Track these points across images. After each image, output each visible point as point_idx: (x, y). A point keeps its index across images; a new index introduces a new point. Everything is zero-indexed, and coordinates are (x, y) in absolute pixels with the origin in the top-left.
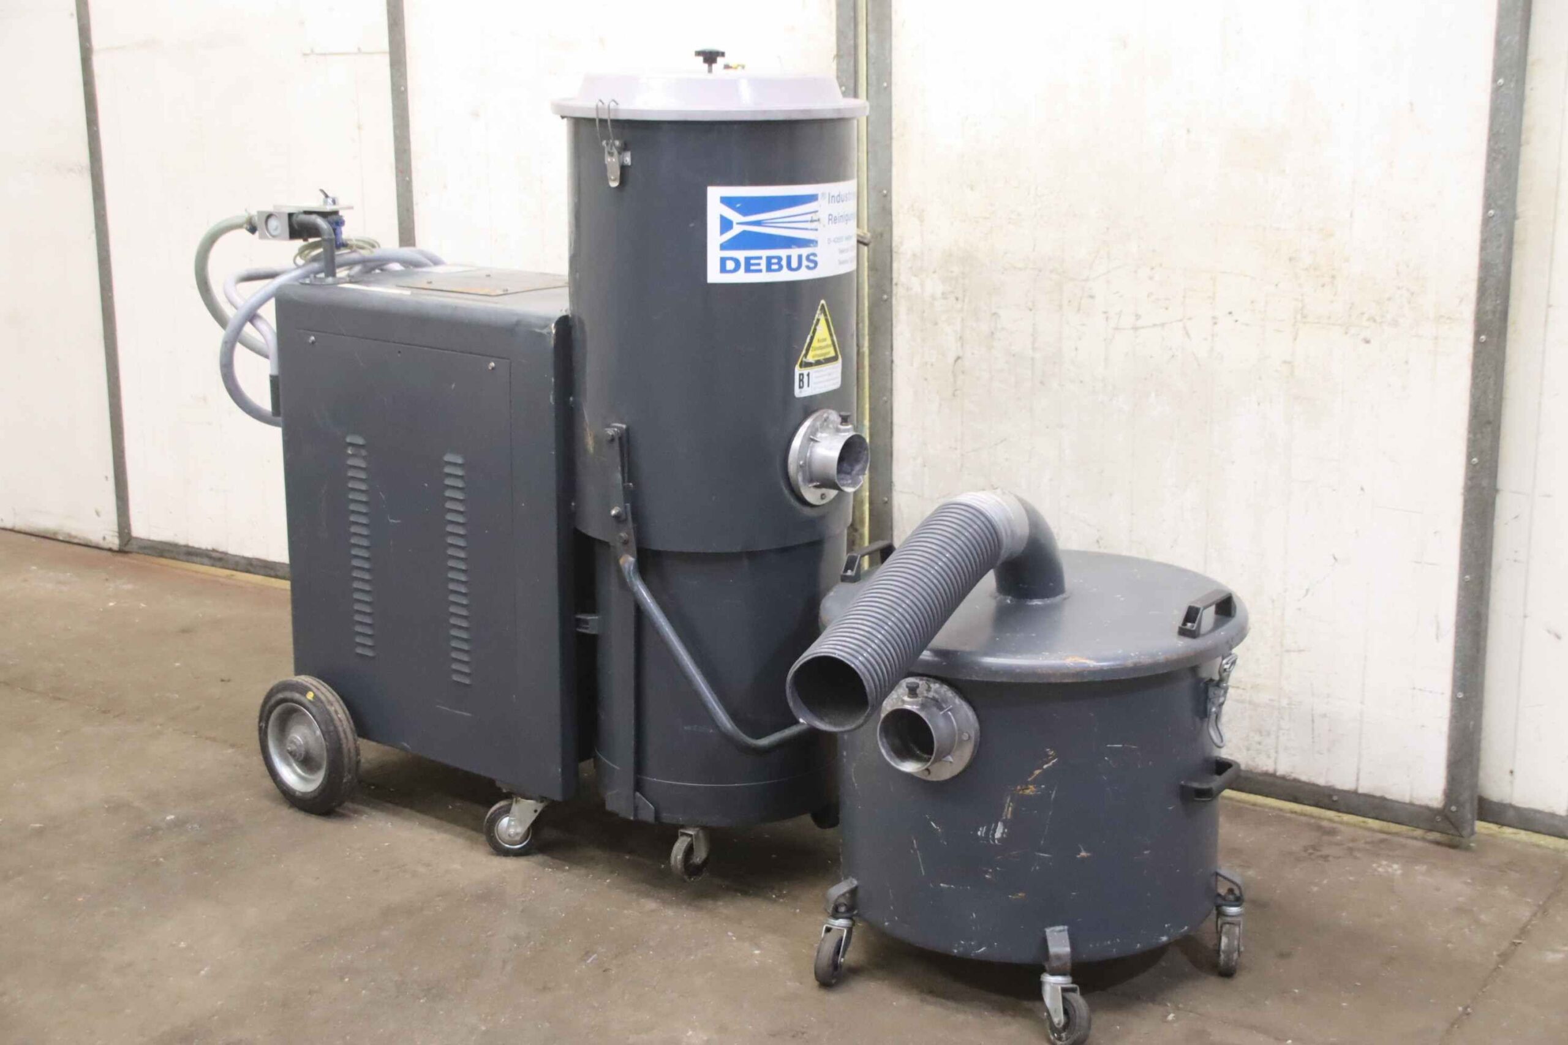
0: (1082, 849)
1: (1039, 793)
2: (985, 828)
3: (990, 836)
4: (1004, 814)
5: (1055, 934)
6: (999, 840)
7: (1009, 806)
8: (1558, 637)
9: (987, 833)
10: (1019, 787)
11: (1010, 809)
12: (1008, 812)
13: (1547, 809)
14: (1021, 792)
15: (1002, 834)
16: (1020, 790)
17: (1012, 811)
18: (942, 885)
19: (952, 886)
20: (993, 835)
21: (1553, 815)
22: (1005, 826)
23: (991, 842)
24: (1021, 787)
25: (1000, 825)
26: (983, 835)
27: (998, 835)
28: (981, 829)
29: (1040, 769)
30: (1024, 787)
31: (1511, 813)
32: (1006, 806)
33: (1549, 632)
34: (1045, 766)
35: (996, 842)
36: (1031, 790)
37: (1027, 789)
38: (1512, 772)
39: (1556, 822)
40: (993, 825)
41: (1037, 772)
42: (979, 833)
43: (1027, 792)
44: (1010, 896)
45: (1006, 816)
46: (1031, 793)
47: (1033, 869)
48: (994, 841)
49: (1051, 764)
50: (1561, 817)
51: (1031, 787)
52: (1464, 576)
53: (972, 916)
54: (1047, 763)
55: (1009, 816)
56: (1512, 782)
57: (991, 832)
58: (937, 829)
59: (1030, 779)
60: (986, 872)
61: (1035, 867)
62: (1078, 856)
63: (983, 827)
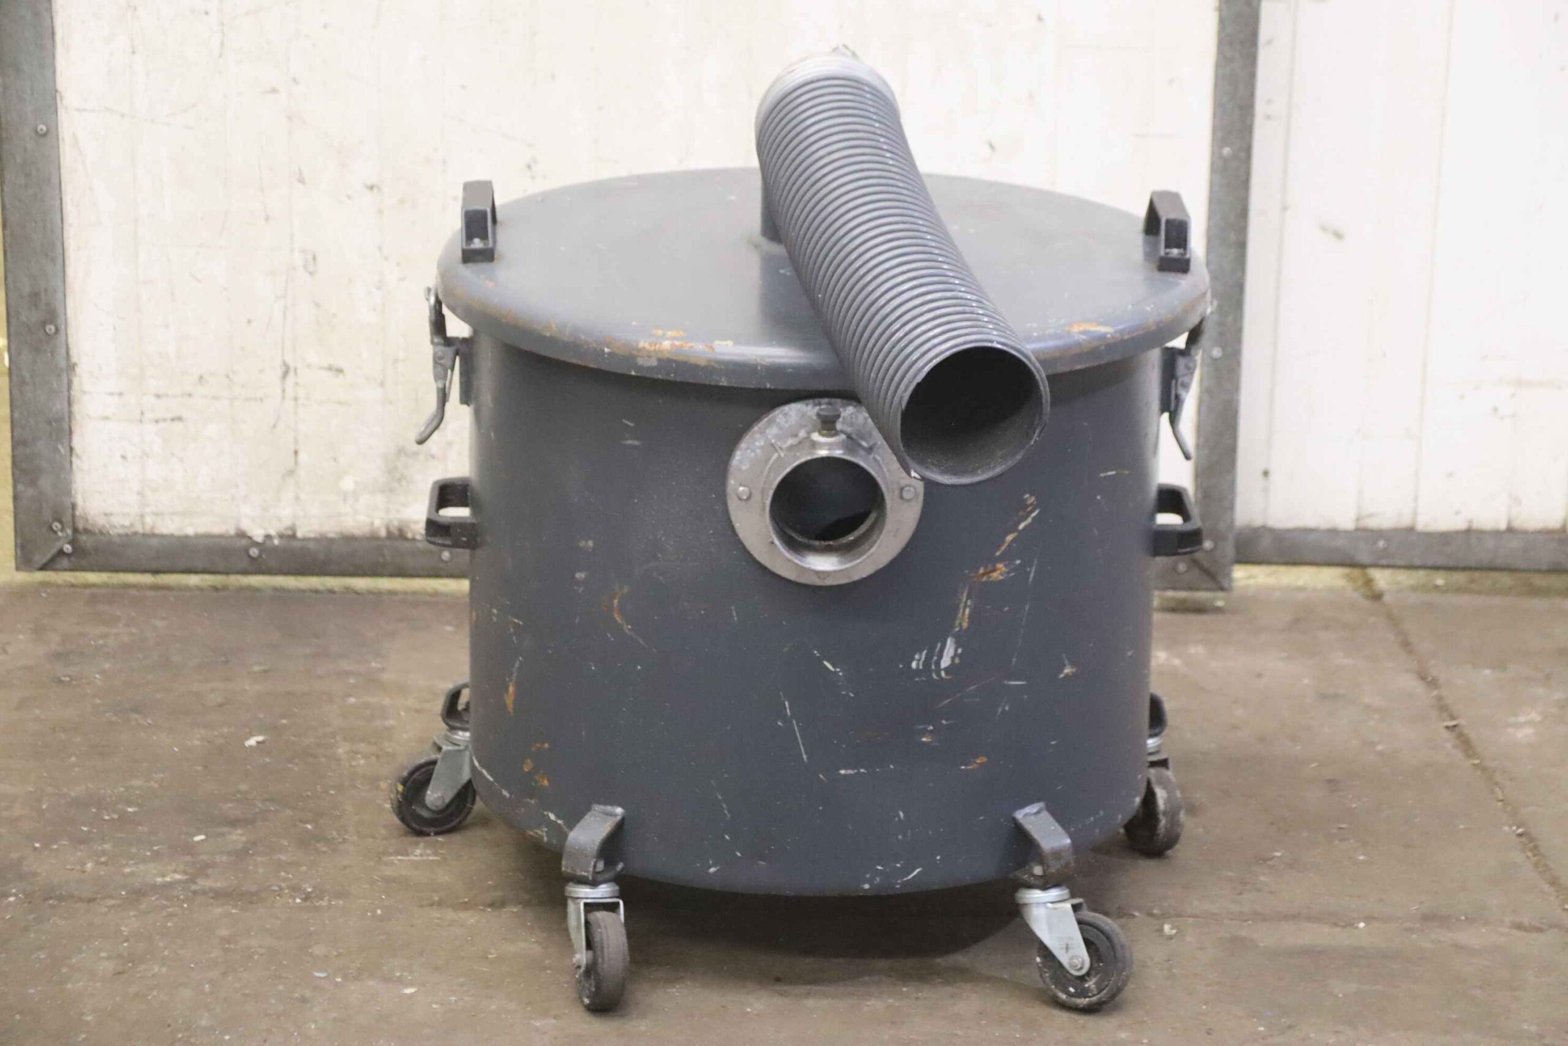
0: (1066, 662)
1: (1012, 574)
2: (925, 652)
3: (933, 667)
4: (957, 622)
5: (1032, 818)
6: (946, 670)
7: (965, 607)
8: (1338, 235)
9: (927, 663)
10: (981, 571)
11: (967, 611)
12: (964, 618)
13: (1324, 525)
14: (984, 579)
15: (953, 659)
16: (984, 574)
17: (970, 615)
18: (842, 772)
19: (862, 770)
20: (938, 663)
21: (1334, 532)
22: (958, 644)
23: (934, 676)
24: (986, 567)
25: (950, 642)
26: (921, 667)
27: (945, 662)
28: (917, 657)
29: (1014, 532)
30: (990, 567)
31: (1266, 541)
32: (962, 605)
33: (1324, 229)
34: (1021, 526)
35: (943, 674)
36: (999, 573)
37: (994, 570)
38: (1266, 473)
39: (1340, 542)
40: (939, 645)
41: (1009, 538)
42: (914, 665)
43: (995, 575)
44: (963, 767)
45: (960, 625)
46: (1001, 578)
47: (1000, 710)
48: (939, 675)
49: (1029, 520)
50: (1346, 532)
51: (1000, 566)
52: (1221, 147)
53: (899, 816)
54: (1025, 519)
55: (965, 625)
56: (1266, 490)
57: (935, 658)
58: (836, 672)
59: (998, 554)
60: (924, 732)
61: (1004, 708)
62: (1062, 676)
63: (921, 653)
